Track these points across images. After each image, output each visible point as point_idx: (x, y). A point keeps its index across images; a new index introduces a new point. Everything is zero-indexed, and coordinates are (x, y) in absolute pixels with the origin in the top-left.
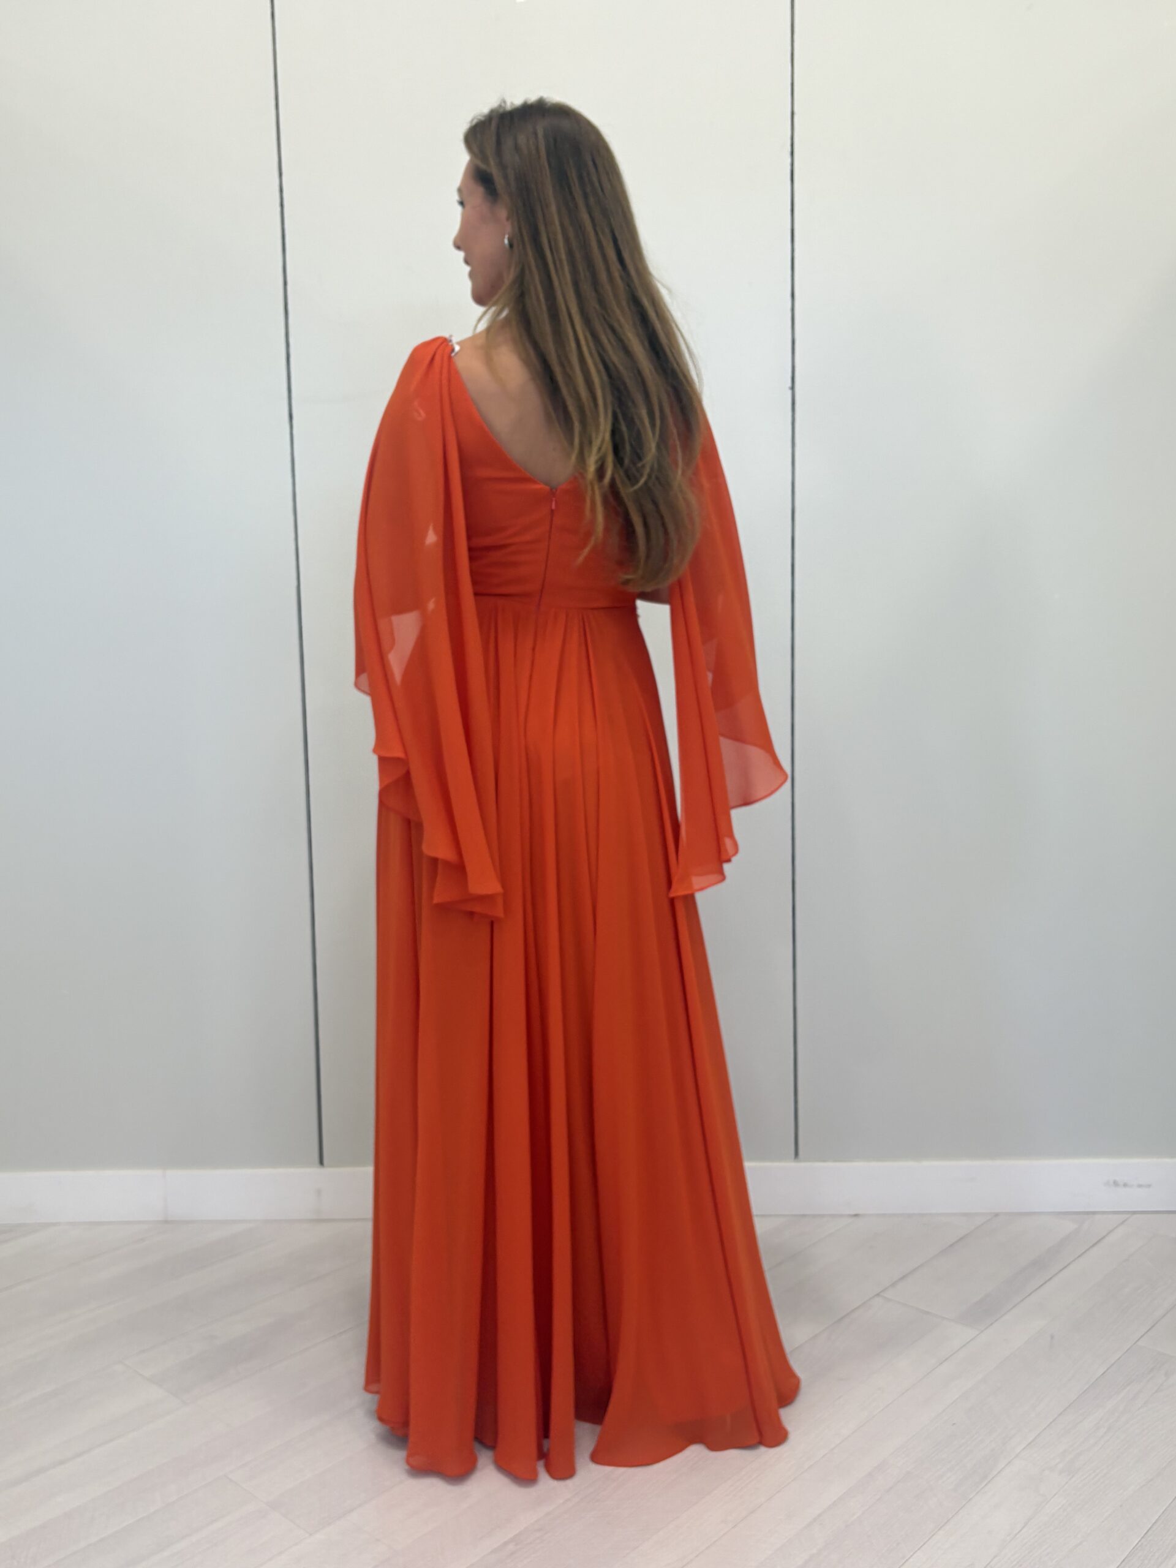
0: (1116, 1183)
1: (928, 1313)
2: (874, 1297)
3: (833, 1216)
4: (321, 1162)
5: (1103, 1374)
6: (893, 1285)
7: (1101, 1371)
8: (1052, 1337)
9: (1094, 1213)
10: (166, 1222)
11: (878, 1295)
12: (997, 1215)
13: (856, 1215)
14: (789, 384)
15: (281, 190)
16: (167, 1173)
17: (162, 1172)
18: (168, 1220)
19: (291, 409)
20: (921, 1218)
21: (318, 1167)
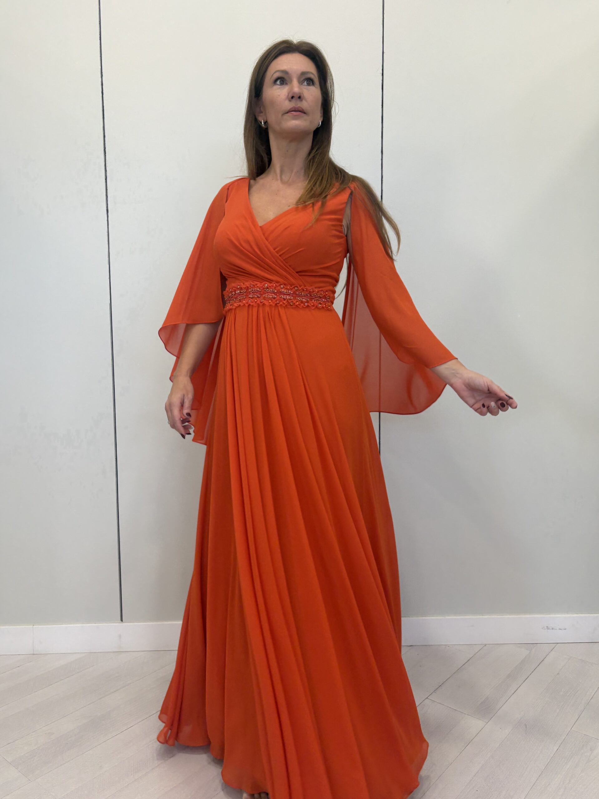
0: (548, 628)
1: (455, 710)
2: (425, 699)
4: (122, 620)
6: (435, 691)
9: (537, 644)
10: (33, 654)
13: (411, 646)
15: (102, 85)
16: (34, 626)
17: (32, 626)
18: (35, 653)
19: (107, 207)
20: (446, 647)
21: (120, 623)
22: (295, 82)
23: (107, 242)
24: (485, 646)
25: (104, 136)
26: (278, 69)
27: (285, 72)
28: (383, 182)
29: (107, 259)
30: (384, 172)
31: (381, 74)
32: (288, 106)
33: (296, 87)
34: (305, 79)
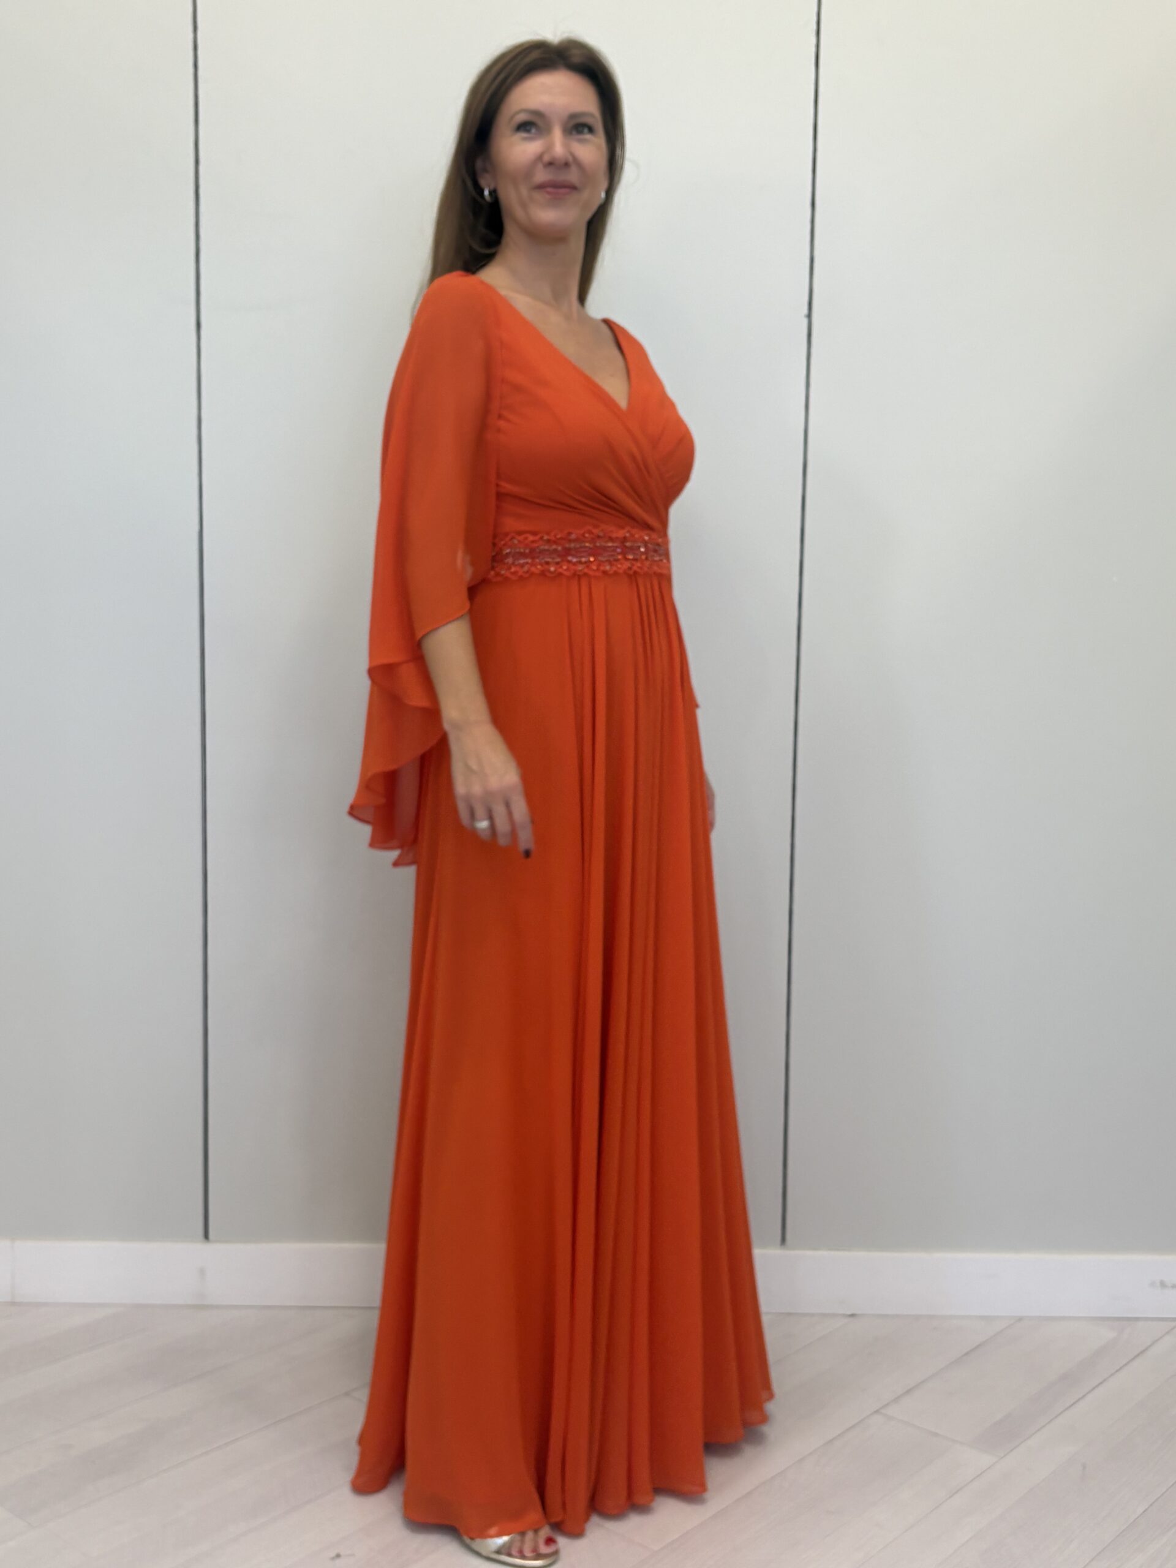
0: (1163, 1285)
1: (936, 1435)
2: (872, 1414)
3: (825, 1315)
4: (206, 1236)
5: (1145, 1511)
6: (897, 1400)
7: (1140, 1510)
8: (1084, 1467)
9: (1137, 1319)
10: (13, 1304)
11: (877, 1412)
12: (1020, 1319)
13: (853, 1315)
14: (805, 311)
16: (16, 1243)
17: (10, 1243)
18: (16, 1302)
21: (202, 1243)
22: (557, 134)
26: (524, 106)
27: (538, 113)
32: (542, 176)
33: (558, 144)
34: (577, 127)
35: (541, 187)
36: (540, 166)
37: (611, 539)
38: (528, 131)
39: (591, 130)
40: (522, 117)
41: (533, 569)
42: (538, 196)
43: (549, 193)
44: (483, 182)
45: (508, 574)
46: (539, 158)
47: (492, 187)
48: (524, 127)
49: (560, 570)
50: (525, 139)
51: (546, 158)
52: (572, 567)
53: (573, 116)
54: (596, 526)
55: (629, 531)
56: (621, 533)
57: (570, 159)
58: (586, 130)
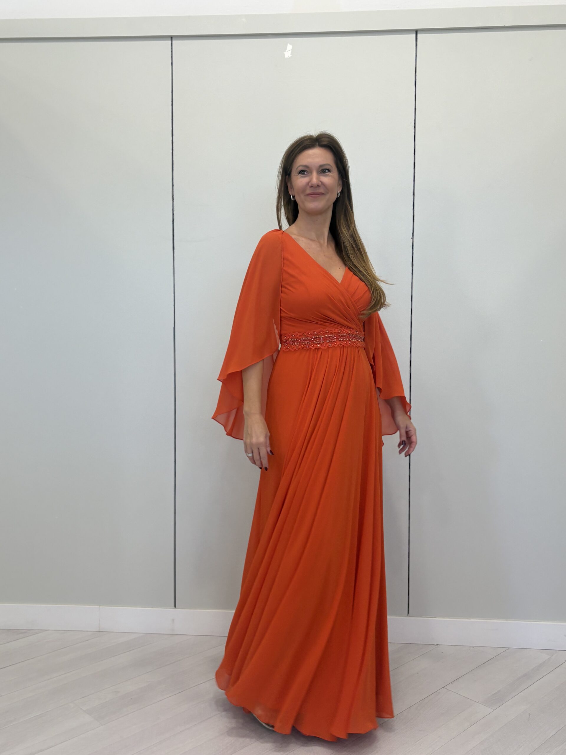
1: (468, 698)
2: (441, 688)
3: (426, 645)
4: (175, 606)
6: (451, 683)
9: (559, 651)
10: (99, 632)
11: (443, 687)
13: (437, 645)
15: (173, 143)
16: (101, 607)
17: (98, 607)
18: (101, 631)
19: (173, 245)
20: (470, 648)
21: (173, 608)
22: (315, 174)
23: (173, 275)
24: (509, 649)
25: (173, 186)
26: (301, 164)
27: (307, 166)
28: (415, 220)
29: (173, 289)
30: (415, 211)
31: (414, 127)
32: (308, 191)
33: (315, 178)
34: (323, 170)
35: (308, 195)
36: (308, 187)
37: (332, 333)
38: (303, 174)
39: (329, 171)
40: (301, 168)
41: (300, 347)
42: (309, 198)
43: (311, 197)
44: (290, 192)
45: (290, 349)
46: (308, 183)
47: (293, 195)
48: (302, 172)
49: (310, 347)
50: (302, 177)
51: (310, 184)
52: (316, 346)
53: (321, 166)
54: (324, 329)
55: (340, 330)
56: (337, 330)
57: (320, 183)
58: (327, 171)
